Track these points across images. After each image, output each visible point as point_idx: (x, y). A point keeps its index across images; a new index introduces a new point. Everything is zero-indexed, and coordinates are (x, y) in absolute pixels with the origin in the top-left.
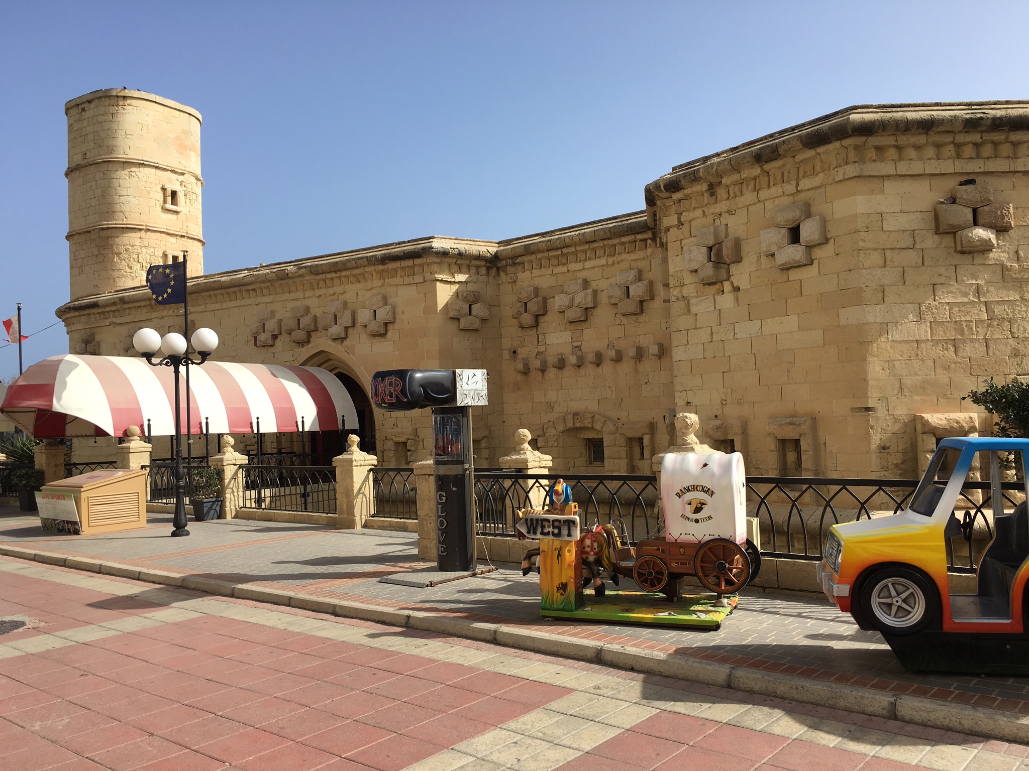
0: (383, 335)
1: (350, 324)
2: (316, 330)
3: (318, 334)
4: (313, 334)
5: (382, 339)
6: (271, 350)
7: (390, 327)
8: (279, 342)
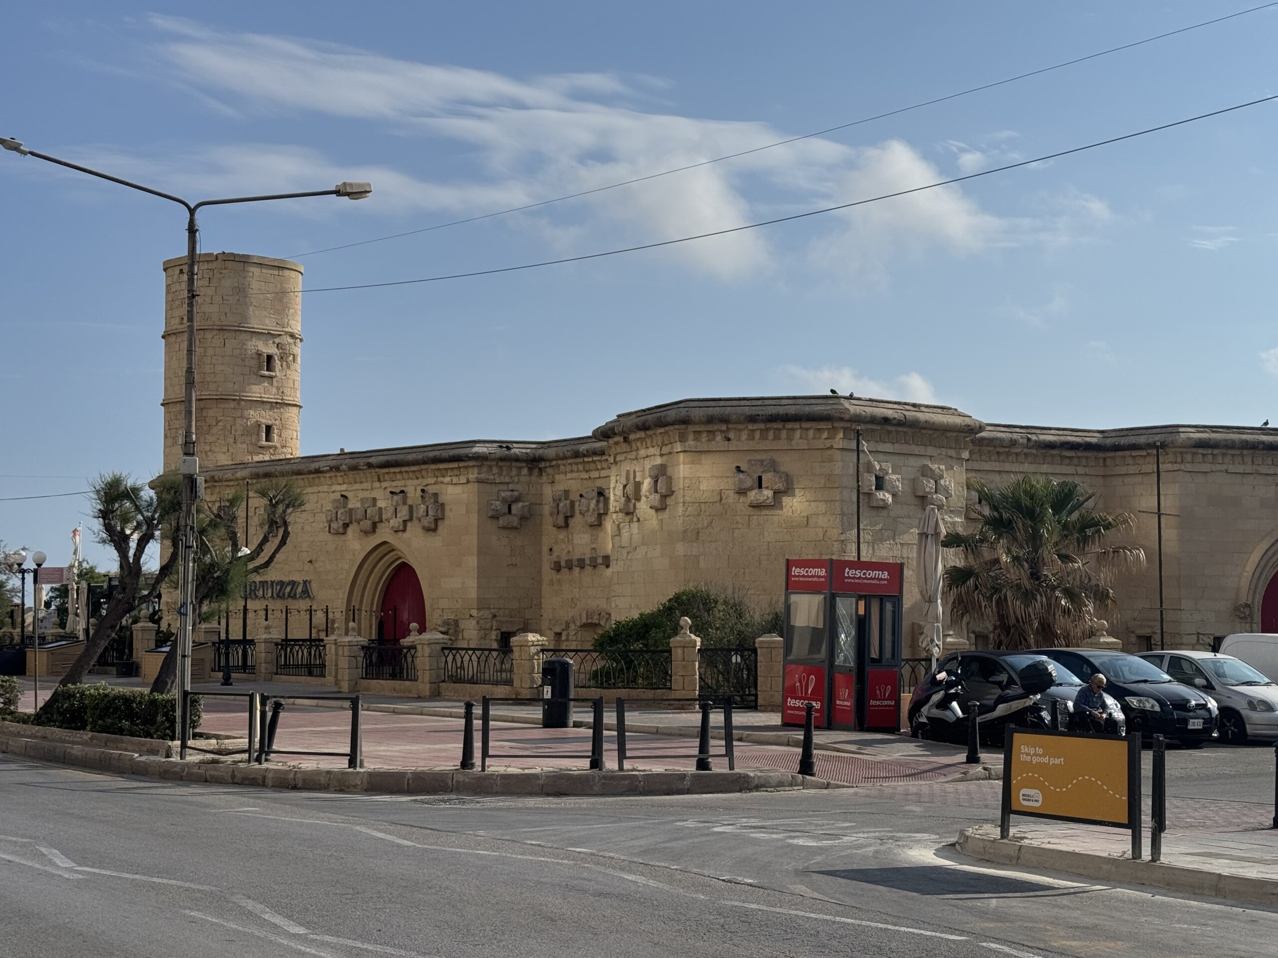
0: (435, 530)
1: (407, 518)
2: (381, 521)
3: (383, 524)
4: (379, 525)
5: (433, 534)
6: (343, 537)
7: (440, 523)
8: (350, 530)
